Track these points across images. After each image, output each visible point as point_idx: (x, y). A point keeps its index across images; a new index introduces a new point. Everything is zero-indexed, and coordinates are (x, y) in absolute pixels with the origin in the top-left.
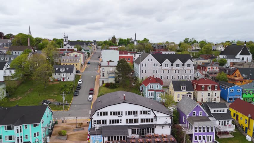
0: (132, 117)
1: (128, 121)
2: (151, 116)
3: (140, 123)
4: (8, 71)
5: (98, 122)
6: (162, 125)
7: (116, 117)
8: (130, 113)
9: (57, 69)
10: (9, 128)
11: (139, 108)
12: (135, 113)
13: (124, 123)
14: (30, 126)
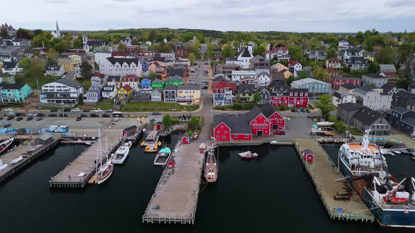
0: (59, 89)
1: (57, 90)
2: (67, 88)
3: (63, 91)
4: (19, 69)
5: (44, 90)
6: (73, 93)
7: (52, 88)
8: (58, 87)
9: (49, 68)
10: (9, 91)
11: (62, 85)
12: (60, 87)
13: (56, 91)
14: (17, 90)
